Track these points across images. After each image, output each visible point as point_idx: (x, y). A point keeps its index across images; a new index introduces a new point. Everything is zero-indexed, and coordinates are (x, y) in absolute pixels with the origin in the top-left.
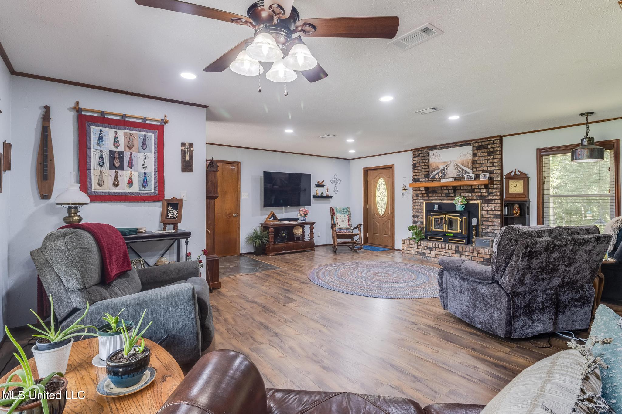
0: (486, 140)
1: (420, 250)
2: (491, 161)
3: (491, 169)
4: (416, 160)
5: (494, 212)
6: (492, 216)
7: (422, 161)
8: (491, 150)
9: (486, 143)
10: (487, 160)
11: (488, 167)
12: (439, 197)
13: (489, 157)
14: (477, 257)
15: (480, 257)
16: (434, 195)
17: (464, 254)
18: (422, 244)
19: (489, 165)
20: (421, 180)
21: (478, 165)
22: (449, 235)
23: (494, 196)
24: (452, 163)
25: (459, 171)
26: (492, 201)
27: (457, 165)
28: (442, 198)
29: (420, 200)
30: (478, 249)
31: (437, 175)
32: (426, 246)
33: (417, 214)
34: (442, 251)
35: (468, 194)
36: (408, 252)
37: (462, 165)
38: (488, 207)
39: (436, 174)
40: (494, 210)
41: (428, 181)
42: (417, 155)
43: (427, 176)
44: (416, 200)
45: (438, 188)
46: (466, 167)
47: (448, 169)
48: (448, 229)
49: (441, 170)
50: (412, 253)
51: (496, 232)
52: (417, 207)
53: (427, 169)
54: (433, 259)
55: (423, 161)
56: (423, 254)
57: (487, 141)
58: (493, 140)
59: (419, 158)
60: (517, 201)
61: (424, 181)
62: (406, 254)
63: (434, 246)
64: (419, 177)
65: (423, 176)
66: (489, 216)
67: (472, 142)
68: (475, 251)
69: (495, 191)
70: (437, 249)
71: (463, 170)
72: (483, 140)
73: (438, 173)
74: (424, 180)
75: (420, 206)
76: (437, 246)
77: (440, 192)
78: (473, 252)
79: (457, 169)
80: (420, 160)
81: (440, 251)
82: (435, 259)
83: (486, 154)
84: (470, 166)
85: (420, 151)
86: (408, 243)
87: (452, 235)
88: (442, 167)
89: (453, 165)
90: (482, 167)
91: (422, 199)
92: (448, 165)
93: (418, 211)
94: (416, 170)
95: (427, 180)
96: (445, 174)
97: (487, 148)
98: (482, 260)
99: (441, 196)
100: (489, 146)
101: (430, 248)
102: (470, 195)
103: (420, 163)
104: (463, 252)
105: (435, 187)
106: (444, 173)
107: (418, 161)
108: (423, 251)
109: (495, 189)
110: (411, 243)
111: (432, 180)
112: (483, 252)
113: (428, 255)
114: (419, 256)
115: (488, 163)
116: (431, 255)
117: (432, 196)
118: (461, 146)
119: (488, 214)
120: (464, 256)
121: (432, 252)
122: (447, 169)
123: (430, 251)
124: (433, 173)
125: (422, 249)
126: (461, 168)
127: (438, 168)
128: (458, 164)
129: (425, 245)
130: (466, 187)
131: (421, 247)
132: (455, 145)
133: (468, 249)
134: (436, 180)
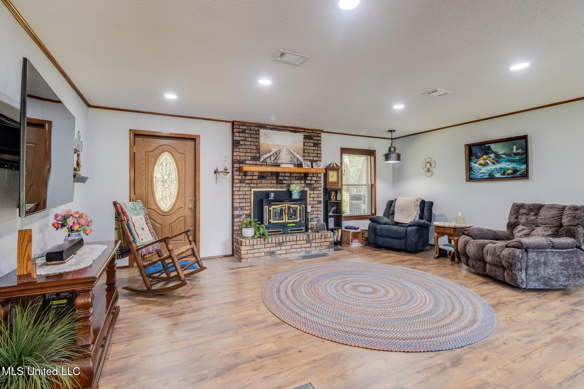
0: (312, 131)
1: (268, 250)
2: (315, 152)
3: (315, 159)
4: (240, 136)
5: (318, 198)
6: (317, 202)
7: (247, 139)
8: (316, 142)
9: (312, 134)
10: (313, 151)
11: (313, 157)
12: (268, 184)
13: (314, 148)
14: (325, 242)
15: (327, 242)
16: (263, 181)
17: (314, 241)
18: (270, 242)
19: (314, 155)
20: (247, 162)
21: (306, 154)
22: (291, 225)
23: (318, 184)
24: (285, 148)
25: (291, 157)
26: (316, 189)
27: (289, 151)
28: (272, 185)
29: (246, 187)
30: (326, 234)
31: (269, 159)
32: (275, 243)
33: (242, 205)
34: (293, 244)
35: (297, 181)
36: (251, 255)
37: (294, 152)
38: (313, 194)
39: (267, 158)
40: (318, 197)
41: (256, 164)
42: (241, 130)
43: (256, 159)
44: (240, 187)
45: (267, 173)
46: (297, 154)
47: (281, 153)
48: (288, 219)
49: (274, 154)
50: (257, 256)
51: (319, 216)
52: (241, 196)
53: (254, 150)
54: (284, 255)
55: (250, 139)
56: (272, 253)
57: (313, 133)
58: (318, 133)
59: (244, 135)
60: (335, 189)
61: (251, 164)
62: (248, 259)
63: (284, 240)
64: (244, 158)
65: (249, 158)
66: (314, 202)
67: (301, 130)
68: (323, 237)
69: (318, 179)
70: (288, 243)
71: (295, 157)
72: (310, 131)
73: (270, 157)
74: (251, 162)
75: (245, 194)
76: (288, 240)
77: (269, 178)
78: (322, 238)
79: (290, 155)
80: (245, 137)
81: (291, 244)
82: (285, 255)
83: (312, 145)
84: (301, 154)
85: (246, 125)
86: (251, 244)
87: (294, 225)
88: (274, 150)
89: (286, 150)
90: (309, 156)
91: (247, 185)
92: (281, 149)
93: (242, 201)
94: (240, 148)
95: (255, 162)
96: (278, 158)
97: (313, 139)
98: (328, 243)
99: (271, 183)
100: (315, 138)
101: (280, 244)
102: (299, 183)
103: (245, 140)
104: (313, 239)
105: (264, 172)
106: (276, 157)
107: (243, 138)
108: (272, 249)
109: (319, 178)
110: (255, 243)
111: (261, 164)
112: (329, 236)
113: (277, 253)
114: (266, 257)
115: (313, 153)
116: (281, 252)
117: (261, 183)
118: (291, 131)
119: (314, 201)
120: (314, 244)
121: (283, 248)
122: (279, 153)
123: (280, 247)
124: (264, 156)
125: (270, 247)
126: (293, 155)
127: (270, 151)
128: (291, 150)
129: (274, 241)
130: (295, 175)
131: (269, 245)
132: (286, 130)
133: (317, 237)
134: (265, 164)
